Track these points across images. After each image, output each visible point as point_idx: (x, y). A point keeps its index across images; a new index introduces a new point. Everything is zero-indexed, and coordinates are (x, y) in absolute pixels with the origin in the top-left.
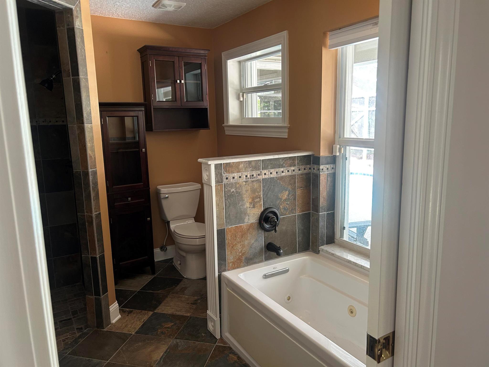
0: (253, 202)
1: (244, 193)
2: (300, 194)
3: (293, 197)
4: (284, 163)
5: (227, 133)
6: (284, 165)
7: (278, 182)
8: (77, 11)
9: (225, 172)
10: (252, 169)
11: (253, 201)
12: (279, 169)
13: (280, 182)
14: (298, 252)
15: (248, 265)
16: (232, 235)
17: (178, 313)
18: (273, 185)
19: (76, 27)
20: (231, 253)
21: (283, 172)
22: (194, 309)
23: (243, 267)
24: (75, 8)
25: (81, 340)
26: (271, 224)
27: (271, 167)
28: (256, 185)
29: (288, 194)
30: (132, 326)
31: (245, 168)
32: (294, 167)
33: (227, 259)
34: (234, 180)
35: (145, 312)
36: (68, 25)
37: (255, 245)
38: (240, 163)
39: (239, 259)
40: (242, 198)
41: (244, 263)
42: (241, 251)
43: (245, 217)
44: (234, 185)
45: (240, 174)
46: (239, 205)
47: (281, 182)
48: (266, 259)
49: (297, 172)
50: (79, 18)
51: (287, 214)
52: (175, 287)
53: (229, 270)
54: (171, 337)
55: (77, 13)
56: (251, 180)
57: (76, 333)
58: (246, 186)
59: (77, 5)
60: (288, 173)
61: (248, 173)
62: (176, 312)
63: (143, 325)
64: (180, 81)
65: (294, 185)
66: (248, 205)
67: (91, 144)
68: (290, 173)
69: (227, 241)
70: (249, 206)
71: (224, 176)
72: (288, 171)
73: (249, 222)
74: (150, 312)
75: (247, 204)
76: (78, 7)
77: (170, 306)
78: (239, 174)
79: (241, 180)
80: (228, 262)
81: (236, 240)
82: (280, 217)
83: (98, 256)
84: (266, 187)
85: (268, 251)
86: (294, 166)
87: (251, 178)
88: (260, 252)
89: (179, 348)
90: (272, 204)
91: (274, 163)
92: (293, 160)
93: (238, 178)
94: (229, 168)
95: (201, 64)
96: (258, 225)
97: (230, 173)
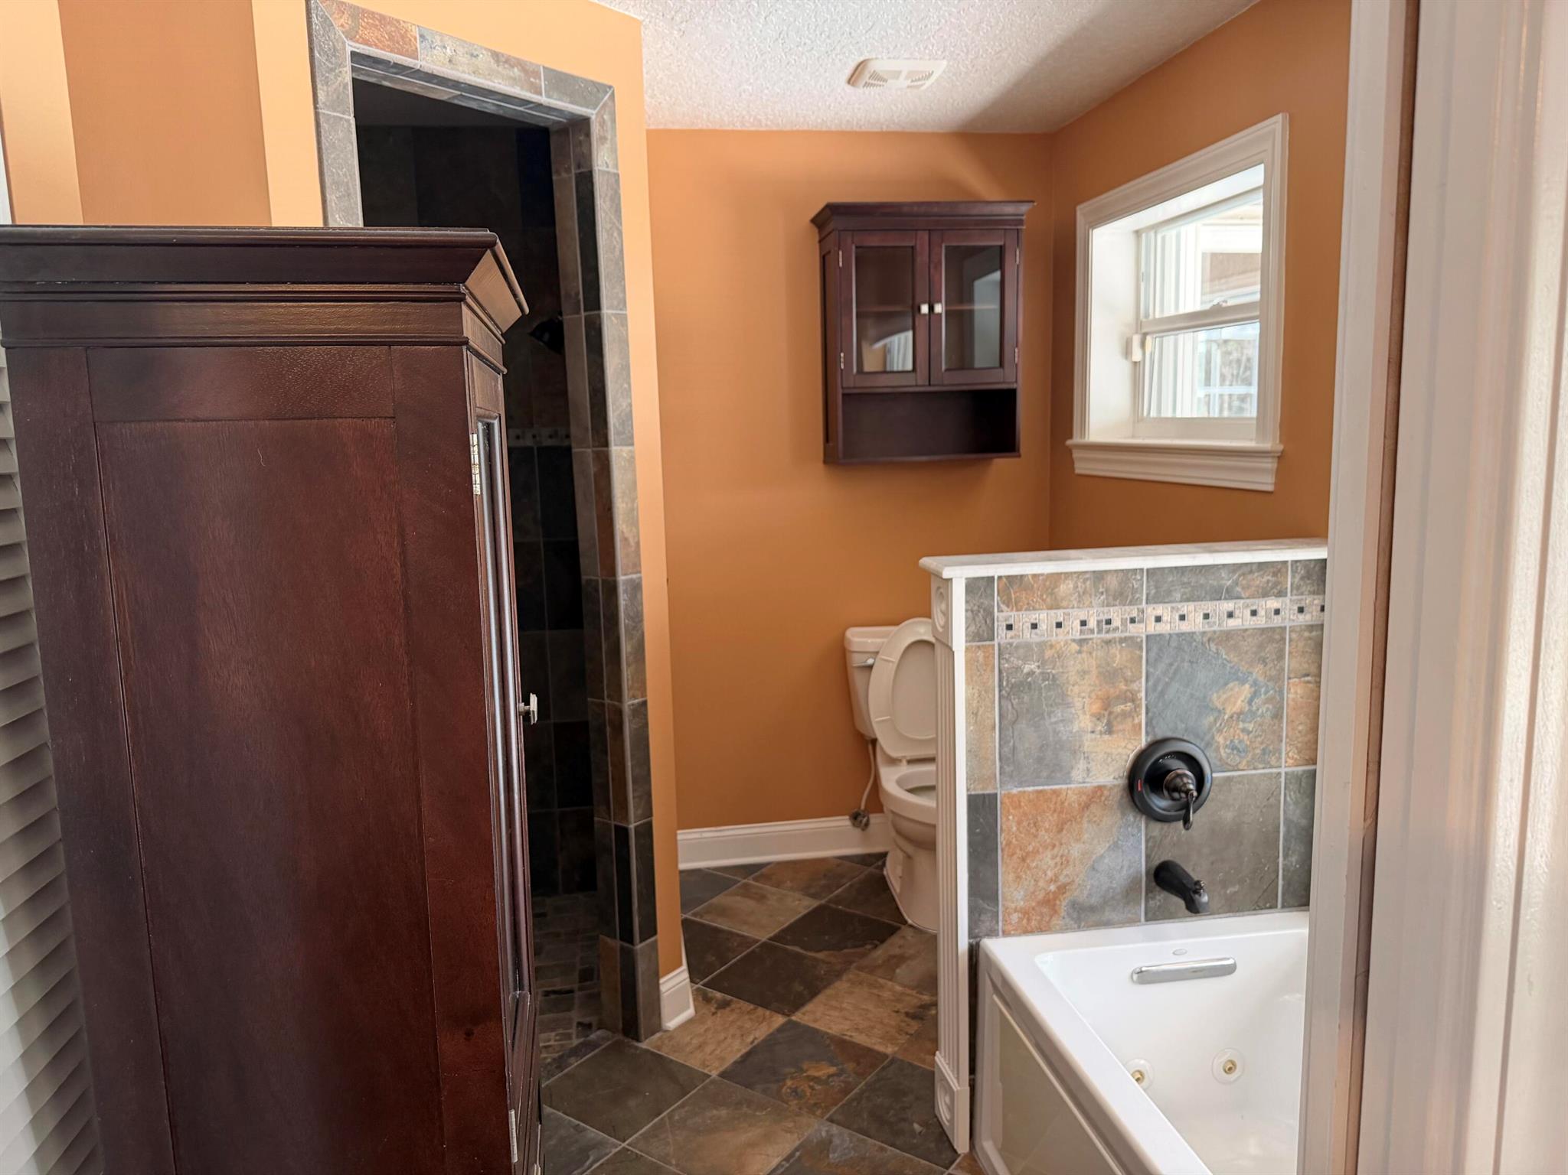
0: (1106, 713)
1: (1072, 680)
2: (1302, 697)
3: (1271, 707)
4: (1237, 584)
5: (1081, 468)
6: (1238, 589)
7: (1210, 650)
8: (603, 123)
9: (1003, 607)
10: (1107, 599)
11: (1106, 710)
12: (1217, 603)
13: (1217, 649)
14: (1283, 907)
15: (1079, 928)
16: (1023, 818)
17: (860, 1039)
18: (1187, 658)
19: (600, 168)
20: (1019, 877)
21: (1230, 615)
22: (911, 1035)
23: (1064, 929)
24: (597, 114)
25: (575, 1063)
26: (1173, 799)
27: (1185, 597)
28: (1119, 657)
29: (1249, 696)
30: (718, 1052)
31: (1079, 596)
32: (1281, 599)
33: (1003, 897)
34: (1036, 634)
35: (764, 1014)
36: (579, 166)
37: (1110, 864)
38: (1061, 578)
39: (1050, 903)
40: (1064, 695)
41: (1064, 918)
42: (1056, 876)
43: (1074, 762)
44: (1036, 649)
45: (1059, 615)
46: (1053, 720)
47: (1223, 652)
48: (1150, 915)
49: (1290, 619)
50: (608, 142)
51: (1241, 767)
52: (869, 950)
53: (1006, 934)
54: (819, 1112)
55: (603, 128)
56: (1099, 638)
57: (574, 1036)
58: (1079, 656)
59: (605, 105)
60: (1254, 618)
61: (1091, 612)
62: (853, 1034)
63: (748, 1054)
64: (931, 308)
65: (1275, 666)
66: (1083, 722)
67: (627, 504)
68: (1260, 621)
69: (1003, 835)
70: (1090, 724)
71: (998, 617)
72: (1254, 613)
73: (1087, 780)
74: (780, 1016)
75: (1082, 717)
76: (607, 113)
77: (842, 1009)
78: (1055, 613)
79: (1060, 636)
80: (1007, 909)
81: (1036, 836)
82: (1214, 775)
83: (632, 826)
84: (1162, 667)
85: (1158, 888)
86: (1281, 594)
87: (1100, 631)
88: (1130, 893)
89: (831, 1156)
90: (1183, 726)
91: (1197, 582)
92: (1275, 574)
93: (1052, 628)
94: (1018, 594)
95: (1002, 248)
96: (1122, 796)
97: (1021, 610)
